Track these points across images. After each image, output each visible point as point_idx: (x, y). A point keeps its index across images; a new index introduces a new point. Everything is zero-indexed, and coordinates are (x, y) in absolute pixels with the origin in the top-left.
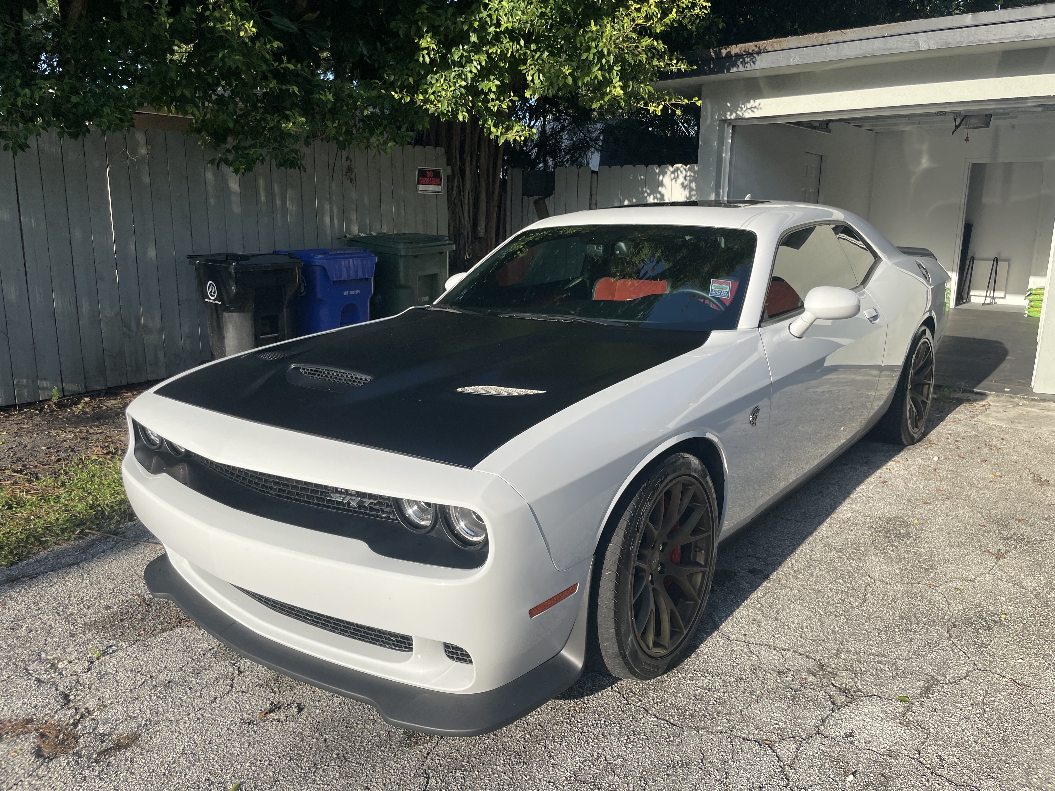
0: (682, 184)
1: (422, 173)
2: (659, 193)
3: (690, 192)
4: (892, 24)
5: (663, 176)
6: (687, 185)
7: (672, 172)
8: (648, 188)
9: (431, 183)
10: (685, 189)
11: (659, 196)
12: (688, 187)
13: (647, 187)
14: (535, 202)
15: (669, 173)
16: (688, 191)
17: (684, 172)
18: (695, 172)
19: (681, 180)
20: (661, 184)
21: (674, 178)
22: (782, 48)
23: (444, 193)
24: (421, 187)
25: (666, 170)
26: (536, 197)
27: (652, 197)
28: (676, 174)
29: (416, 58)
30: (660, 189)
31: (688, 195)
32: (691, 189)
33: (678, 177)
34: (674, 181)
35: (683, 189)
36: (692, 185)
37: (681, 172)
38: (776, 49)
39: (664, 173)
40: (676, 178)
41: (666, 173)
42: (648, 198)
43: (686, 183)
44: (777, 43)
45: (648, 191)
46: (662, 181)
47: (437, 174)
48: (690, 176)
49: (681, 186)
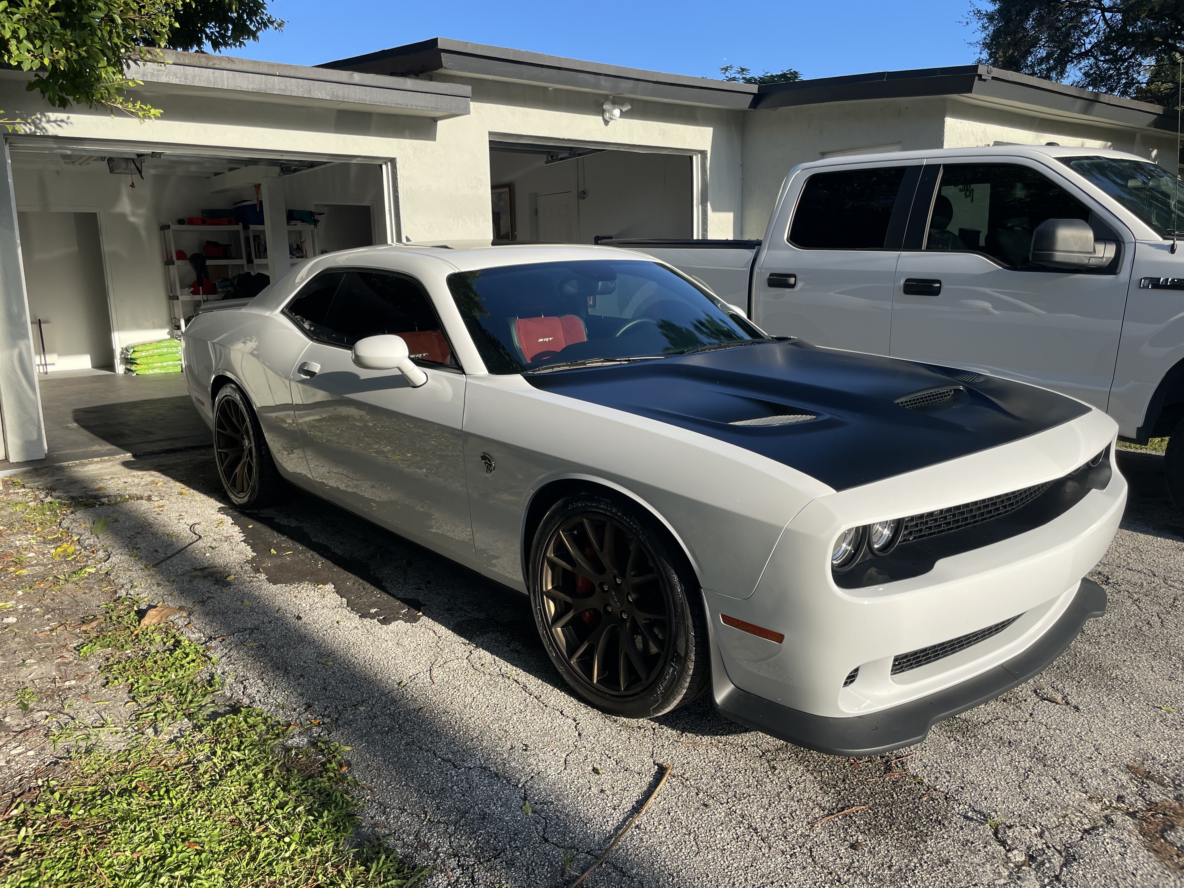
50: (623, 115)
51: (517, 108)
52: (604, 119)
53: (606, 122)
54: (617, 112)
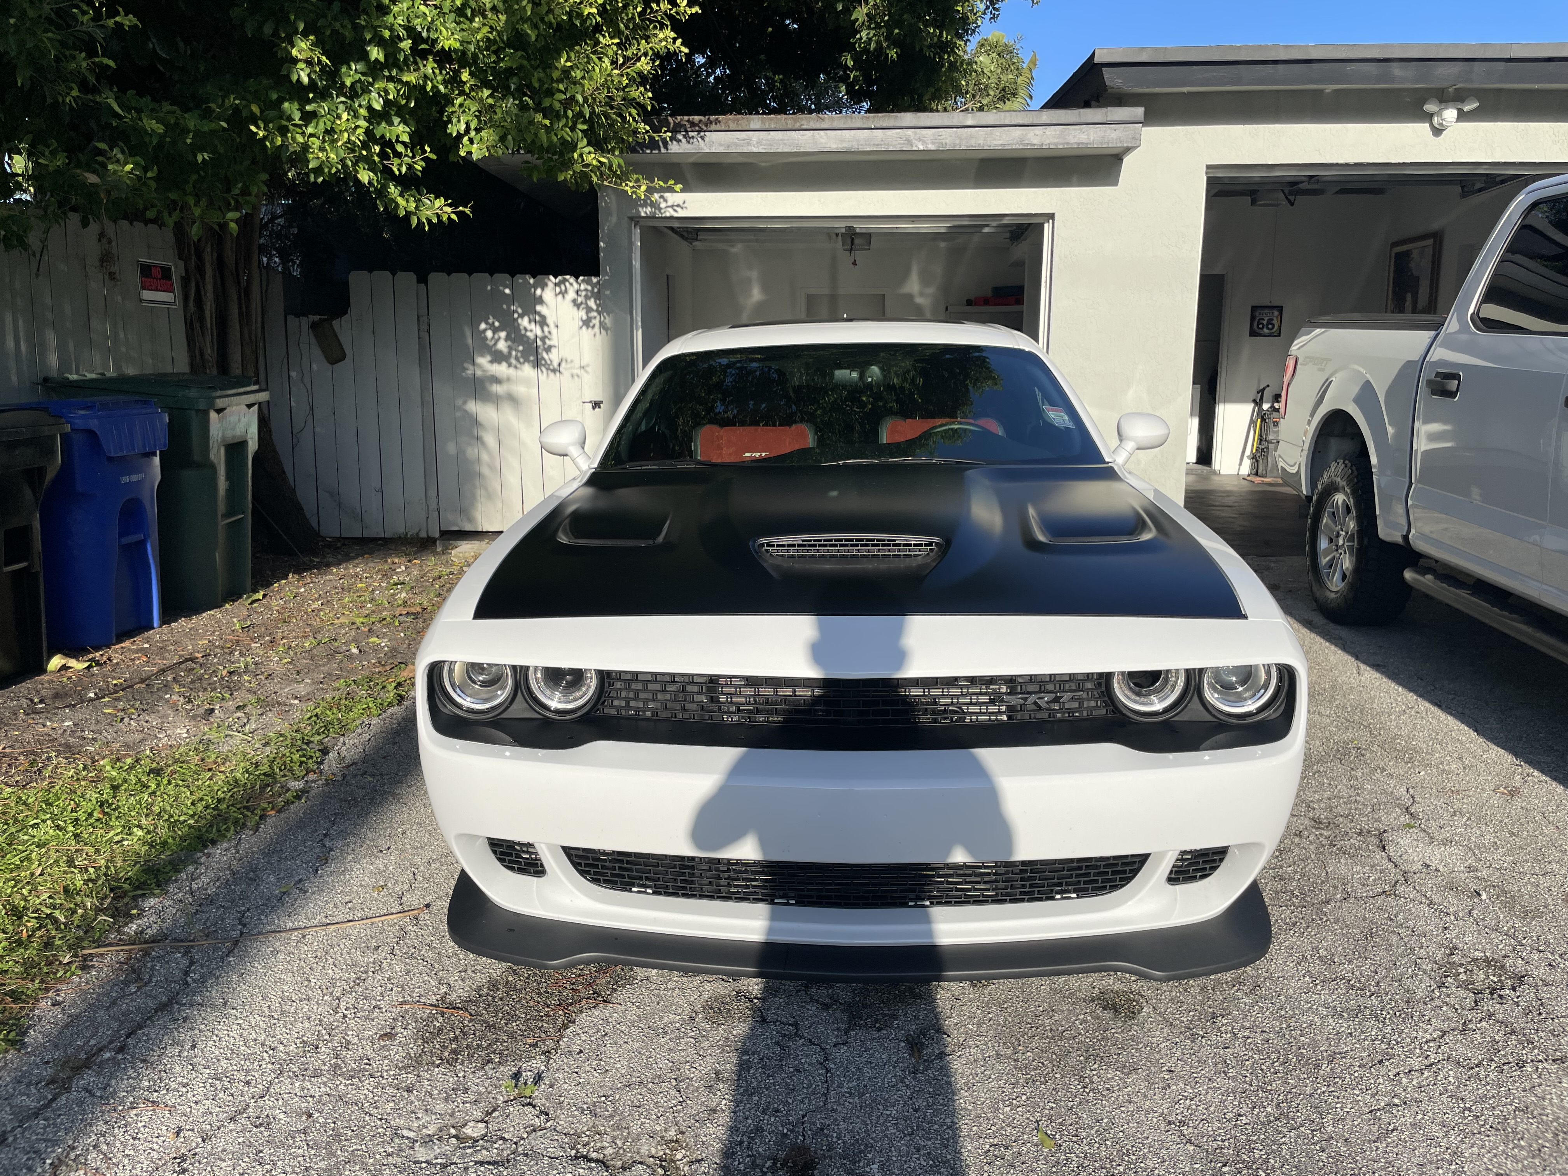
0: (574, 301)
1: (146, 270)
2: (539, 314)
3: (587, 314)
4: (880, 115)
5: (543, 290)
6: (582, 303)
7: (556, 285)
8: (519, 306)
9: (159, 287)
10: (578, 308)
11: (537, 318)
12: (583, 306)
13: (516, 304)
14: (314, 326)
15: (551, 285)
16: (584, 311)
17: (576, 285)
18: (594, 286)
19: (571, 295)
20: (540, 301)
21: (560, 292)
22: (740, 128)
23: (178, 306)
24: (147, 295)
25: (546, 280)
26: (317, 318)
27: (526, 319)
28: (563, 287)
29: (284, 73)
30: (538, 308)
31: (585, 317)
32: (589, 310)
33: (566, 291)
34: (560, 296)
35: (575, 308)
36: (588, 302)
37: (571, 284)
38: (731, 128)
39: (543, 286)
40: (564, 293)
41: (546, 285)
42: (520, 320)
43: (580, 300)
44: (734, 120)
45: (520, 311)
46: (541, 296)
47: (166, 273)
48: (586, 290)
49: (572, 304)
50: (1462, 116)
51: (1261, 126)
52: (1432, 126)
53: (1437, 131)
54: (1450, 114)
